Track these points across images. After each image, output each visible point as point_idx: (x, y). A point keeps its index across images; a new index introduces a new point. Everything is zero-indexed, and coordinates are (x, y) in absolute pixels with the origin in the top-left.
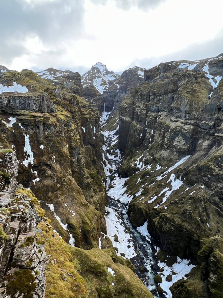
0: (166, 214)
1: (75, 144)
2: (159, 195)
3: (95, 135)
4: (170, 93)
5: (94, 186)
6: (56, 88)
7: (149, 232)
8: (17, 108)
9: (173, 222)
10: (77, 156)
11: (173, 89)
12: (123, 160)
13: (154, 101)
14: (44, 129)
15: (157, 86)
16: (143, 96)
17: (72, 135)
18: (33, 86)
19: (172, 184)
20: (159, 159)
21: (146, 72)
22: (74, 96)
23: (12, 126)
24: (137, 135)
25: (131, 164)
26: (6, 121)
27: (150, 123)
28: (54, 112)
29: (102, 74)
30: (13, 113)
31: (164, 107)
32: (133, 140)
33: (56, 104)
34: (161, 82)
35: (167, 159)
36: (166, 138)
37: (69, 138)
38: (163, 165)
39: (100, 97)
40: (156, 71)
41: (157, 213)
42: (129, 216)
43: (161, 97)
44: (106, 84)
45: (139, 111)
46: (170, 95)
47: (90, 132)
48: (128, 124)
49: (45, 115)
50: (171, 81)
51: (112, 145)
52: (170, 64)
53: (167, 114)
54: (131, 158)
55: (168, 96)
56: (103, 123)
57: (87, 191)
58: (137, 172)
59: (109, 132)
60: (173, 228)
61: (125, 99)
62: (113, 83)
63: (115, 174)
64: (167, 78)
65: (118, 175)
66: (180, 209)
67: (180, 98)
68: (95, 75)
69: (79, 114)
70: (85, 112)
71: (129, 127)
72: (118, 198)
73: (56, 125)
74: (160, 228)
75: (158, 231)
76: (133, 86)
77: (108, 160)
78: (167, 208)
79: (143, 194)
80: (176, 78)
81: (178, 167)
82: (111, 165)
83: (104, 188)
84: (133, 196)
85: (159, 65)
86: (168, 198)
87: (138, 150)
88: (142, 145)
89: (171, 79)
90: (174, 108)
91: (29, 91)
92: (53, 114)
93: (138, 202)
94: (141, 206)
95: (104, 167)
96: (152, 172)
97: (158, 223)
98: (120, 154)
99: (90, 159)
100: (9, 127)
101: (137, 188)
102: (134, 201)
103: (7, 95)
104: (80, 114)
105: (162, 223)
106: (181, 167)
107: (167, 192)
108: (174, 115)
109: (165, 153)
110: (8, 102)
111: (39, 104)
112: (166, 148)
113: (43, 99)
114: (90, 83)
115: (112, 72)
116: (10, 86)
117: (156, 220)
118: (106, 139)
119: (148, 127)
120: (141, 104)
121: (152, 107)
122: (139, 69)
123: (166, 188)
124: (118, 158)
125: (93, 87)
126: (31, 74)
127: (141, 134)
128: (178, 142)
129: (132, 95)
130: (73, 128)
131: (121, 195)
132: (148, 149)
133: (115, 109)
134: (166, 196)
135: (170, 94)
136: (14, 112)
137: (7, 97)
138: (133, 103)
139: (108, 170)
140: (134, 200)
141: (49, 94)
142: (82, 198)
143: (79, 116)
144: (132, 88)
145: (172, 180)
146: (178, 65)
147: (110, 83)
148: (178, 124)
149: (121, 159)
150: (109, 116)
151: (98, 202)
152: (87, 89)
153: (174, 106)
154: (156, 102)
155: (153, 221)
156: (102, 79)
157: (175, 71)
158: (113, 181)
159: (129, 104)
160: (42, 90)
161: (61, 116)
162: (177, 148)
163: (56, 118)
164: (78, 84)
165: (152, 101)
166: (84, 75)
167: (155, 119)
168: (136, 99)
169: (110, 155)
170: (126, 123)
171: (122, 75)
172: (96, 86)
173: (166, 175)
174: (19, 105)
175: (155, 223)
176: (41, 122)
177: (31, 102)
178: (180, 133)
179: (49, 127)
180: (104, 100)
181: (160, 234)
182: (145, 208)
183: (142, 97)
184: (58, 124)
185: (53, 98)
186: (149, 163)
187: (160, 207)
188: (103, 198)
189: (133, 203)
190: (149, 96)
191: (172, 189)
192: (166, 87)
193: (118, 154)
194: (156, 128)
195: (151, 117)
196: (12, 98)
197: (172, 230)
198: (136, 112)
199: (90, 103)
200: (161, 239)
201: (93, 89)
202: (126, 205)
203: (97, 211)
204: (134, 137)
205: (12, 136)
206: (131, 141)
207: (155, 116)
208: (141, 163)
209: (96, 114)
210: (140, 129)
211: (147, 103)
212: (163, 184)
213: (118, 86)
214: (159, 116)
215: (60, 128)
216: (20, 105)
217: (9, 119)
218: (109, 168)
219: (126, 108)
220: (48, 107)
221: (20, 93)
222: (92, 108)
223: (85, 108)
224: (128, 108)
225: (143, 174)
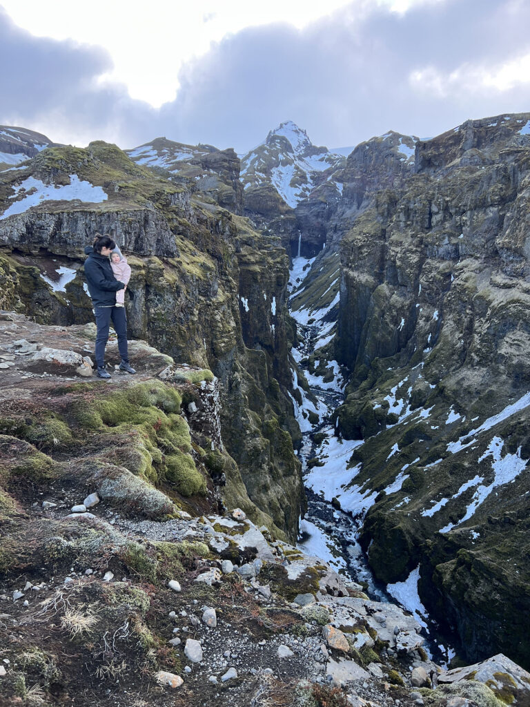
0: (478, 554)
1: (224, 342)
2: (455, 496)
3: (274, 320)
4: (492, 205)
5: (271, 457)
6: (178, 190)
7: (422, 602)
8: (78, 242)
9: (499, 580)
10: (230, 375)
11: (502, 193)
12: (350, 392)
13: (444, 228)
14: (147, 300)
15: (454, 187)
16: (411, 216)
17: (218, 317)
18: (120, 185)
19: (493, 466)
20: (455, 392)
21: (422, 146)
22: (224, 214)
23: (65, 290)
24: (392, 321)
25: (371, 402)
26: (49, 277)
27: (430, 288)
28: (172, 254)
29: (296, 154)
30: (69, 255)
31: (473, 246)
32: (378, 335)
33: (179, 234)
34: (467, 176)
35: (478, 392)
36: (478, 333)
37: (210, 327)
38: (467, 409)
39: (288, 216)
40: (451, 145)
41: (451, 547)
42: (364, 549)
43: (464, 218)
44: (306, 182)
45: (399, 255)
46: (492, 212)
47: (262, 311)
48: (365, 291)
49: (150, 262)
50: (498, 170)
51: (316, 347)
52: (495, 125)
53: (482, 266)
54: (372, 386)
55: (487, 214)
56: (295, 287)
57: (251, 471)
58: (388, 427)
59: (311, 312)
60: (498, 597)
61: (359, 222)
62: (324, 178)
63: (326, 429)
64: (484, 163)
65: (333, 430)
66: (522, 542)
67: (524, 221)
68: (277, 158)
69: (234, 262)
70: (249, 257)
71: (369, 300)
72: (334, 496)
73: (178, 291)
74: (458, 592)
75: (452, 602)
76: (381, 187)
77: (306, 387)
78: (478, 534)
79: (406, 489)
80: (513, 163)
81: (512, 417)
82: (315, 401)
83: (298, 466)
84: (375, 494)
85: (462, 127)
86: (481, 506)
87: (394, 363)
88: (403, 349)
89: (496, 166)
90: (502, 248)
91: (109, 198)
92: (170, 260)
93: (393, 513)
94: (400, 525)
95: (295, 407)
96: (433, 427)
97: (453, 577)
98: (339, 373)
99: (262, 384)
100: (56, 292)
101: (388, 472)
102: (380, 507)
103: (54, 207)
104: (236, 262)
105: (464, 580)
106: (522, 419)
107: (478, 489)
108: (502, 269)
109: (473, 377)
110: (56, 225)
111: (135, 233)
112: (476, 361)
113: (146, 221)
114: (263, 180)
115: (324, 150)
116: (60, 186)
117: (447, 567)
118: (301, 331)
119: (425, 301)
120: (407, 236)
121: (439, 246)
122: (400, 140)
123: (477, 476)
124: (333, 384)
125: (271, 189)
126: (113, 154)
127: (403, 320)
128: (514, 347)
129: (381, 212)
130: (222, 300)
131: (342, 487)
132: (423, 363)
133: (327, 250)
134: (476, 501)
135: (491, 209)
136: (70, 252)
137: (55, 212)
138: (383, 235)
139: (305, 416)
140: (379, 503)
141: (161, 207)
142: (239, 491)
143: (235, 267)
144: (381, 192)
145: (493, 454)
146: (519, 127)
147: (318, 178)
148: (515, 294)
149: (341, 388)
150: (310, 268)
151: (281, 505)
152: (255, 195)
153: (503, 243)
154: (450, 231)
155: (437, 572)
156: (297, 168)
157: (512, 144)
158: (319, 447)
159: (372, 236)
160: (143, 195)
161: (190, 267)
162: (510, 363)
163: (179, 271)
164: (230, 181)
165: (437, 228)
166: (247, 157)
167: (445, 280)
168: (391, 221)
169: (311, 373)
170: (361, 289)
171: (350, 157)
172: (278, 186)
173: (475, 440)
174: (84, 234)
175: (443, 575)
176: (140, 281)
177: (116, 227)
178: (519, 320)
179: (160, 295)
180: (299, 225)
181: (457, 610)
182: (412, 531)
183: (408, 218)
184: (183, 287)
185: (170, 217)
186: (425, 402)
187: (457, 531)
188: (293, 493)
189: (379, 514)
190: (431, 214)
191: (493, 480)
192: (481, 189)
193: (334, 373)
194: (446, 306)
195: (434, 273)
196: (68, 215)
197: (495, 601)
198: (390, 259)
199: (263, 234)
200: (461, 626)
201: (271, 194)
202: (356, 517)
203: (279, 530)
204: (382, 327)
205: (63, 316)
206: (374, 339)
207: (444, 270)
208: (401, 401)
209: (278, 262)
210: (399, 306)
211: (424, 235)
212: (466, 464)
213: (340, 187)
214: (457, 271)
215: (188, 297)
216: (87, 236)
217: (57, 271)
218: (308, 410)
219: (360, 248)
220: (158, 241)
221: (88, 205)
222: (269, 247)
223: (249, 245)
224: (368, 246)
225: (407, 433)
